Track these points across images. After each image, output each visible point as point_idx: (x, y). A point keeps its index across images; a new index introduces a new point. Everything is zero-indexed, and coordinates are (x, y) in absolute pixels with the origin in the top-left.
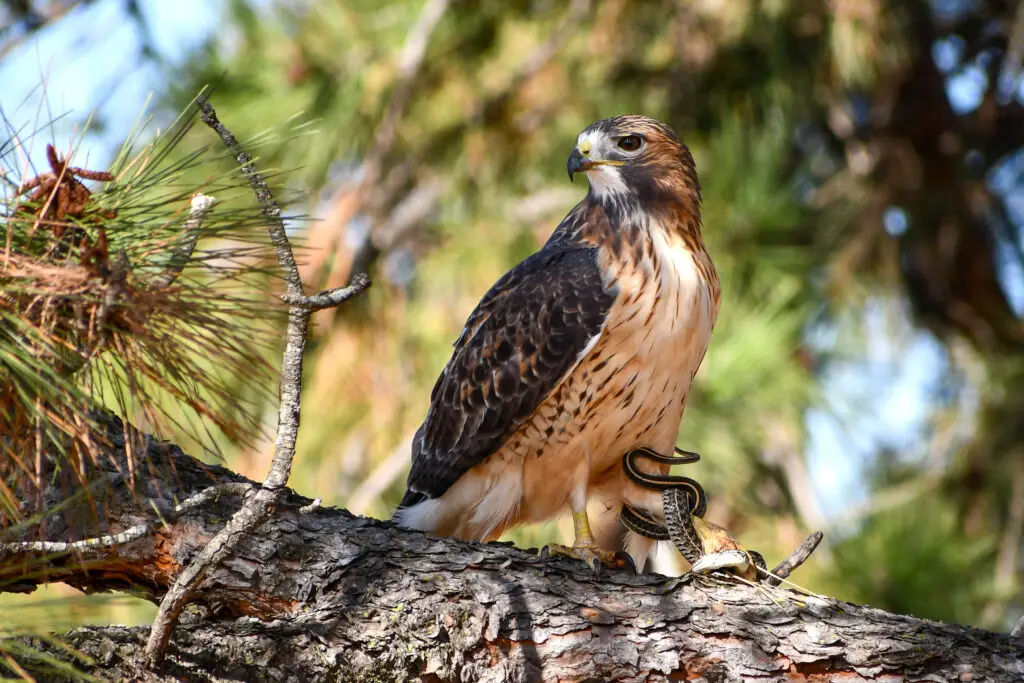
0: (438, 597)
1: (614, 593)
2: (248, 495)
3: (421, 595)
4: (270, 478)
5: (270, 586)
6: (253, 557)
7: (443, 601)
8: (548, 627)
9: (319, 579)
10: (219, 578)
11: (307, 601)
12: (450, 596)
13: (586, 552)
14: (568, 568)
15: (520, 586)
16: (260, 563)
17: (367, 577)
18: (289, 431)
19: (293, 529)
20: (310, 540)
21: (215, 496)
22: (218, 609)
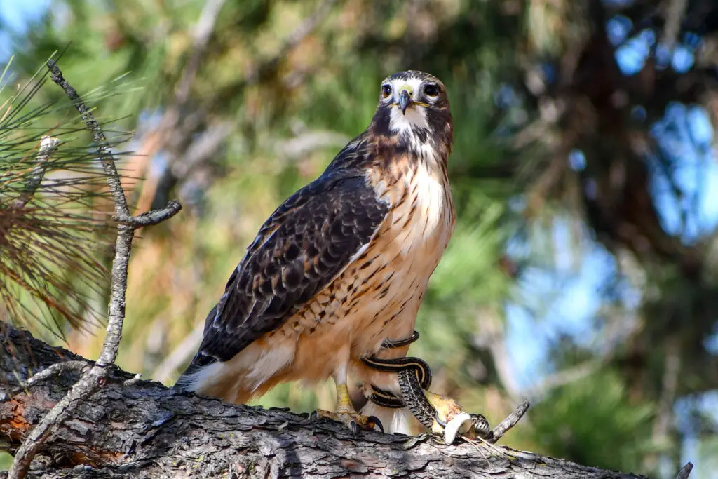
0: (231, 450)
1: (368, 448)
2: (84, 371)
3: (217, 449)
4: (102, 358)
5: (101, 440)
6: (87, 419)
7: (235, 454)
8: (316, 474)
9: (138, 436)
10: (60, 435)
11: (129, 453)
12: (240, 450)
13: (346, 416)
14: (333, 429)
15: (295, 443)
16: (93, 423)
17: (176, 435)
18: (117, 321)
19: (119, 397)
20: (132, 406)
21: (59, 371)
22: (59, 459)
